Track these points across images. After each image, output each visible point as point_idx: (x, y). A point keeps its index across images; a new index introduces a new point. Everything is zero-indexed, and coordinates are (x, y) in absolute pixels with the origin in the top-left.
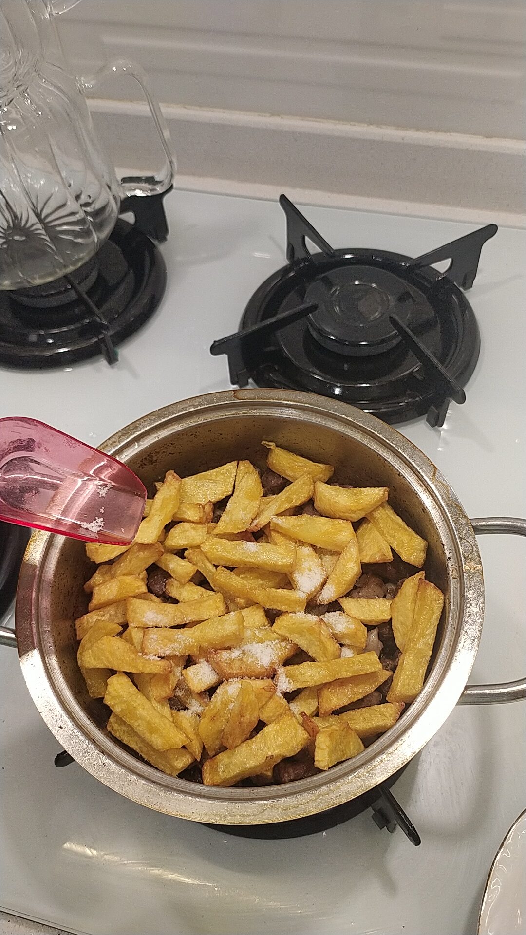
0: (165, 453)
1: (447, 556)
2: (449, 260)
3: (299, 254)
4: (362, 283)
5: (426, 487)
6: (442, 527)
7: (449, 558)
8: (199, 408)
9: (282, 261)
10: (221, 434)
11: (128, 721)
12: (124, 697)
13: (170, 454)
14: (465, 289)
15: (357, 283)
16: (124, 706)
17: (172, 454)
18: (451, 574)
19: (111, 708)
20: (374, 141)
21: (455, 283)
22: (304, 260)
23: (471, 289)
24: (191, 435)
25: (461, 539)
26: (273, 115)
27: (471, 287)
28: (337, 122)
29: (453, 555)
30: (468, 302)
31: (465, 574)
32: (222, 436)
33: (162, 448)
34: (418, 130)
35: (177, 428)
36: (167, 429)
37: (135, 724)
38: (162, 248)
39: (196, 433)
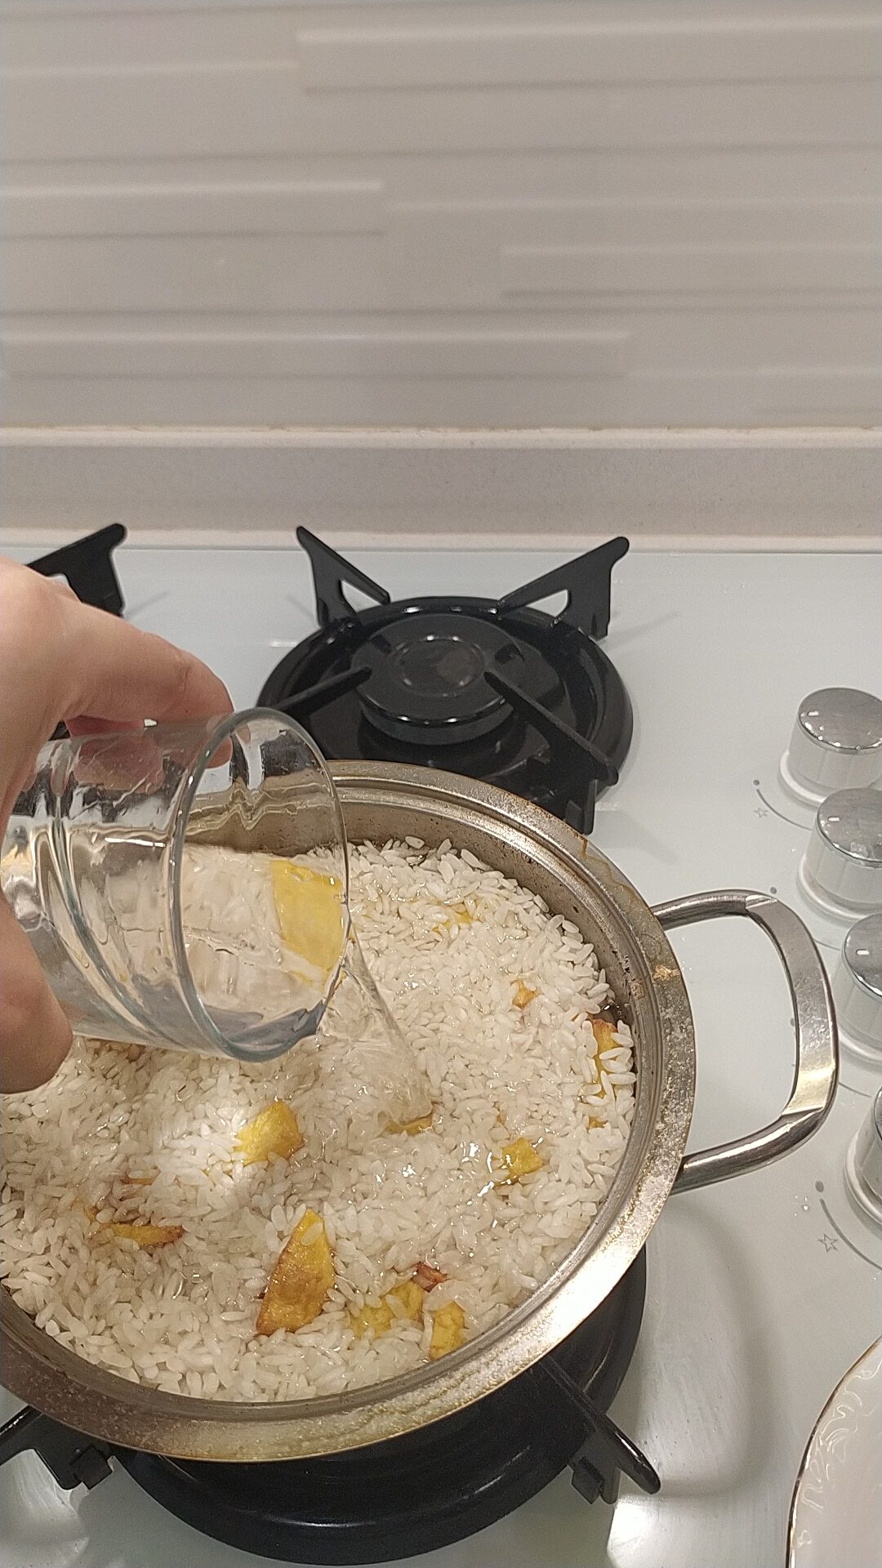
1: (624, 968)
2: (565, 592)
3: (336, 613)
5: (576, 872)
6: (608, 926)
7: (627, 969)
9: (310, 625)
14: (598, 638)
15: (430, 638)
18: (633, 993)
20: (429, 450)
21: (580, 630)
22: (346, 620)
23: (606, 638)
25: (641, 936)
27: (606, 634)
28: (371, 429)
29: (633, 964)
30: (607, 657)
31: (655, 986)
34: (492, 428)
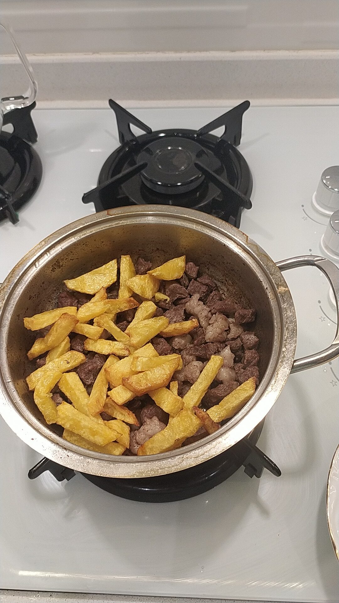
0: (67, 260)
1: (265, 287)
2: (224, 127)
3: (128, 138)
4: (172, 148)
5: (243, 249)
6: (258, 271)
7: (267, 288)
8: (86, 225)
10: (103, 242)
11: (76, 432)
12: (70, 417)
13: (71, 260)
14: (237, 145)
16: (71, 423)
17: (72, 260)
18: (270, 297)
19: (63, 426)
20: (162, 62)
21: (229, 142)
22: (132, 141)
23: (240, 146)
24: (83, 244)
25: (272, 275)
26: (94, 53)
28: (136, 53)
29: (269, 286)
30: (240, 153)
31: (279, 295)
32: (104, 243)
33: (65, 256)
34: (189, 51)
35: (73, 240)
36: (67, 242)
37: (81, 432)
38: (35, 147)
39: (86, 242)
